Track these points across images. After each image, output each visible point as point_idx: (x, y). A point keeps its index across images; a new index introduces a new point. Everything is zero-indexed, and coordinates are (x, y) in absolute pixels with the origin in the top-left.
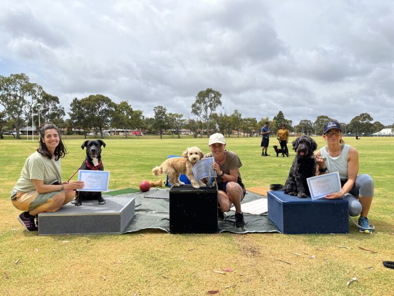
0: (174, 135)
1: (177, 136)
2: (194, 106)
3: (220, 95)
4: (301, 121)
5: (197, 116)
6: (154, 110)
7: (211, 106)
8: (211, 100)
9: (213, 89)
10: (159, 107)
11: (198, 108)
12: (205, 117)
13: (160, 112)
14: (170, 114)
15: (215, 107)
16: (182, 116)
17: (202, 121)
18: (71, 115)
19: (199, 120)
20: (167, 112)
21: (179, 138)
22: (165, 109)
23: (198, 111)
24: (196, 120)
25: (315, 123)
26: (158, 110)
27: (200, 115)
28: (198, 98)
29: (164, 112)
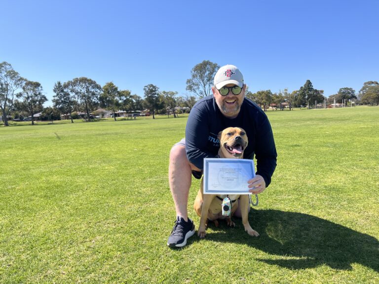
1: (173, 115)
2: (189, 81)
4: (341, 90)
6: (145, 89)
11: (195, 84)
13: (151, 91)
14: (164, 92)
16: (177, 93)
18: (53, 101)
21: (175, 117)
23: (195, 87)
25: (361, 90)
26: (149, 89)
27: (197, 91)
28: (193, 72)
29: (155, 91)
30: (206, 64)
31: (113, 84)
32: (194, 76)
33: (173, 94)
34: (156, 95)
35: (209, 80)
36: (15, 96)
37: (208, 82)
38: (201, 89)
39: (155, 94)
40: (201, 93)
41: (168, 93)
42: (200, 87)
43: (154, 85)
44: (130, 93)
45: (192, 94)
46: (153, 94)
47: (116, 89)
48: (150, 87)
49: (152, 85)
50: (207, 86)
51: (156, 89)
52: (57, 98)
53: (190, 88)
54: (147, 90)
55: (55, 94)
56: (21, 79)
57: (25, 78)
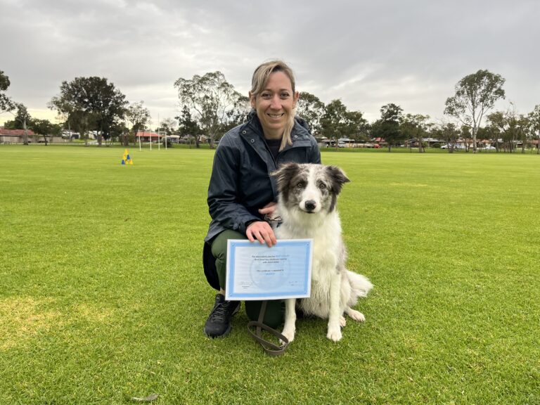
0: (413, 148)
1: (417, 149)
2: (449, 101)
3: (503, 81)
6: (382, 110)
9: (490, 72)
13: (392, 111)
15: (492, 102)
16: (428, 117)
20: (404, 114)
21: (421, 152)
22: (399, 108)
23: (459, 110)
26: (388, 111)
27: (461, 115)
28: (459, 87)
29: (396, 114)
30: (481, 75)
31: (340, 103)
32: (458, 94)
33: (422, 118)
34: (397, 120)
35: (482, 101)
36: (225, 114)
37: (481, 103)
38: (468, 112)
39: (396, 118)
40: (468, 119)
41: (415, 117)
42: (466, 109)
43: (397, 105)
44: (361, 115)
45: (451, 119)
46: (393, 118)
47: (344, 108)
48: (391, 107)
49: (393, 106)
50: (478, 110)
51: (399, 111)
53: (451, 111)
54: (386, 111)
56: (235, 93)
57: (239, 92)
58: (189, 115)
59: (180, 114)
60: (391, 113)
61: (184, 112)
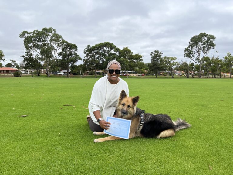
0: (169, 76)
1: (171, 76)
5: (189, 59)
6: (151, 54)
7: (203, 50)
8: (204, 44)
10: (155, 51)
11: (191, 52)
12: (197, 59)
13: (156, 55)
14: (165, 58)
16: (176, 58)
17: (195, 64)
18: (84, 60)
19: (191, 63)
21: (173, 78)
22: (160, 53)
23: (191, 55)
24: (188, 63)
26: (155, 54)
36: (57, 55)
39: (159, 58)
41: (168, 58)
52: (86, 58)
53: (188, 55)
54: (153, 55)
55: (85, 55)
58: (31, 55)
59: (25, 54)
60: (156, 56)
61: (27, 53)
